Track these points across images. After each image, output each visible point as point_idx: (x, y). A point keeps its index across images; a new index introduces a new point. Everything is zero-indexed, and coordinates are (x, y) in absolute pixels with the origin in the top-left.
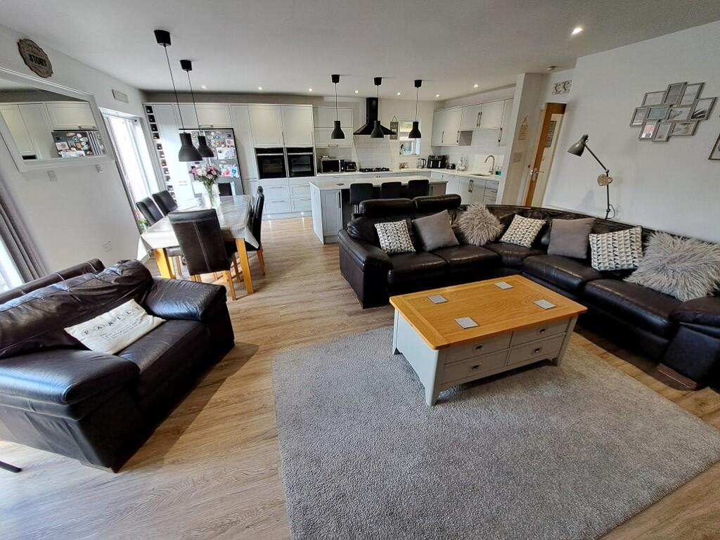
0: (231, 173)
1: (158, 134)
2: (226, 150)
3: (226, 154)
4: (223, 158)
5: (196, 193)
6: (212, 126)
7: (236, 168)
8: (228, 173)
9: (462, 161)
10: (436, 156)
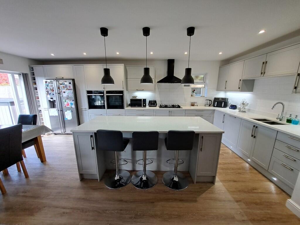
0: (70, 105)
1: (35, 82)
2: (67, 91)
3: (68, 93)
4: (66, 96)
5: (50, 115)
6: (63, 77)
7: (73, 102)
8: (68, 105)
9: (243, 104)
10: (220, 98)
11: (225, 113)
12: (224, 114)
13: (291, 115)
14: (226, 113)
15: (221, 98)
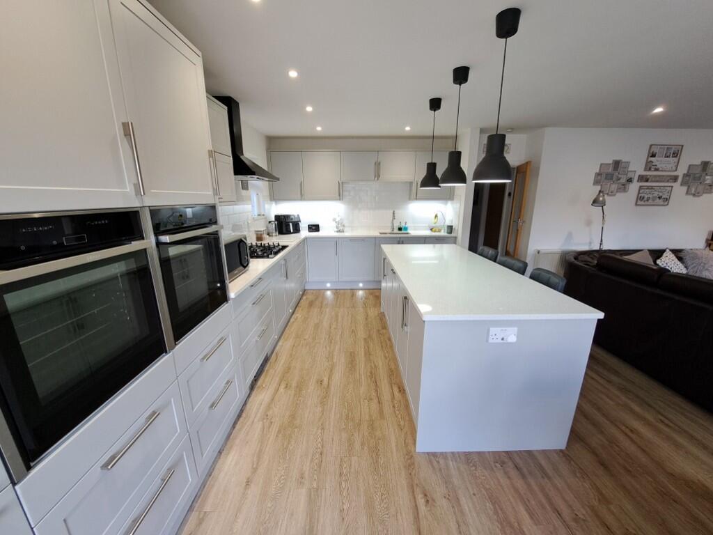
9: (341, 219)
11: (335, 238)
13: (406, 223)
14: (338, 238)
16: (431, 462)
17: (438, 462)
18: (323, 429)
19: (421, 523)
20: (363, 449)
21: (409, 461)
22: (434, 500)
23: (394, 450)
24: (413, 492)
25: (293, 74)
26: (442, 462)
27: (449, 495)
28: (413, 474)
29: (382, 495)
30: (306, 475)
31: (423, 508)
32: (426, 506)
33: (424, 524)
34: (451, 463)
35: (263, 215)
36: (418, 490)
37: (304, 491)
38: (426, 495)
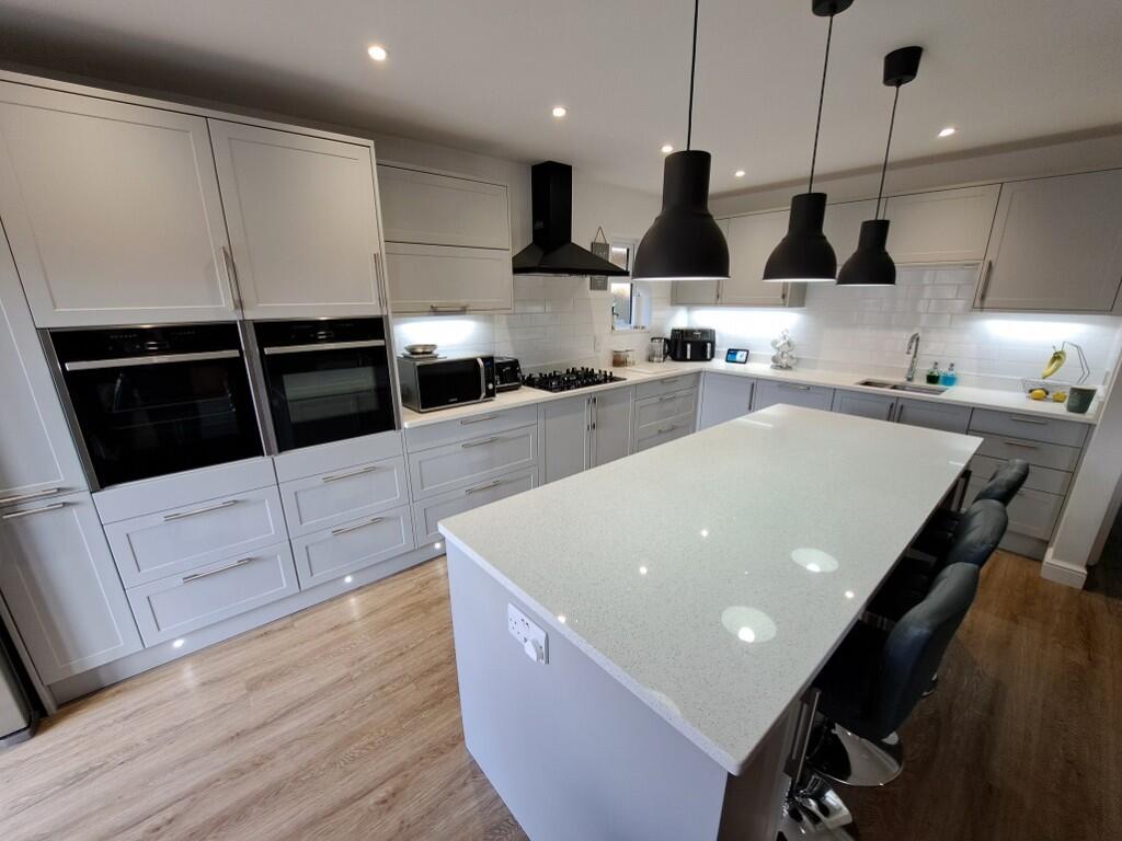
9: (789, 343)
10: (694, 331)
11: (752, 378)
12: (751, 381)
13: (952, 365)
14: (757, 379)
15: (699, 331)
16: (459, 773)
17: (465, 784)
18: (439, 633)
19: (347, 809)
20: (433, 686)
21: (443, 746)
22: (390, 809)
23: (451, 720)
24: (392, 776)
25: (559, 112)
26: (470, 788)
27: (408, 826)
28: (424, 761)
29: (372, 743)
30: (363, 662)
31: (371, 800)
32: (377, 803)
33: (346, 813)
34: (474, 804)
35: (643, 328)
36: (397, 781)
37: (344, 671)
38: (394, 794)
